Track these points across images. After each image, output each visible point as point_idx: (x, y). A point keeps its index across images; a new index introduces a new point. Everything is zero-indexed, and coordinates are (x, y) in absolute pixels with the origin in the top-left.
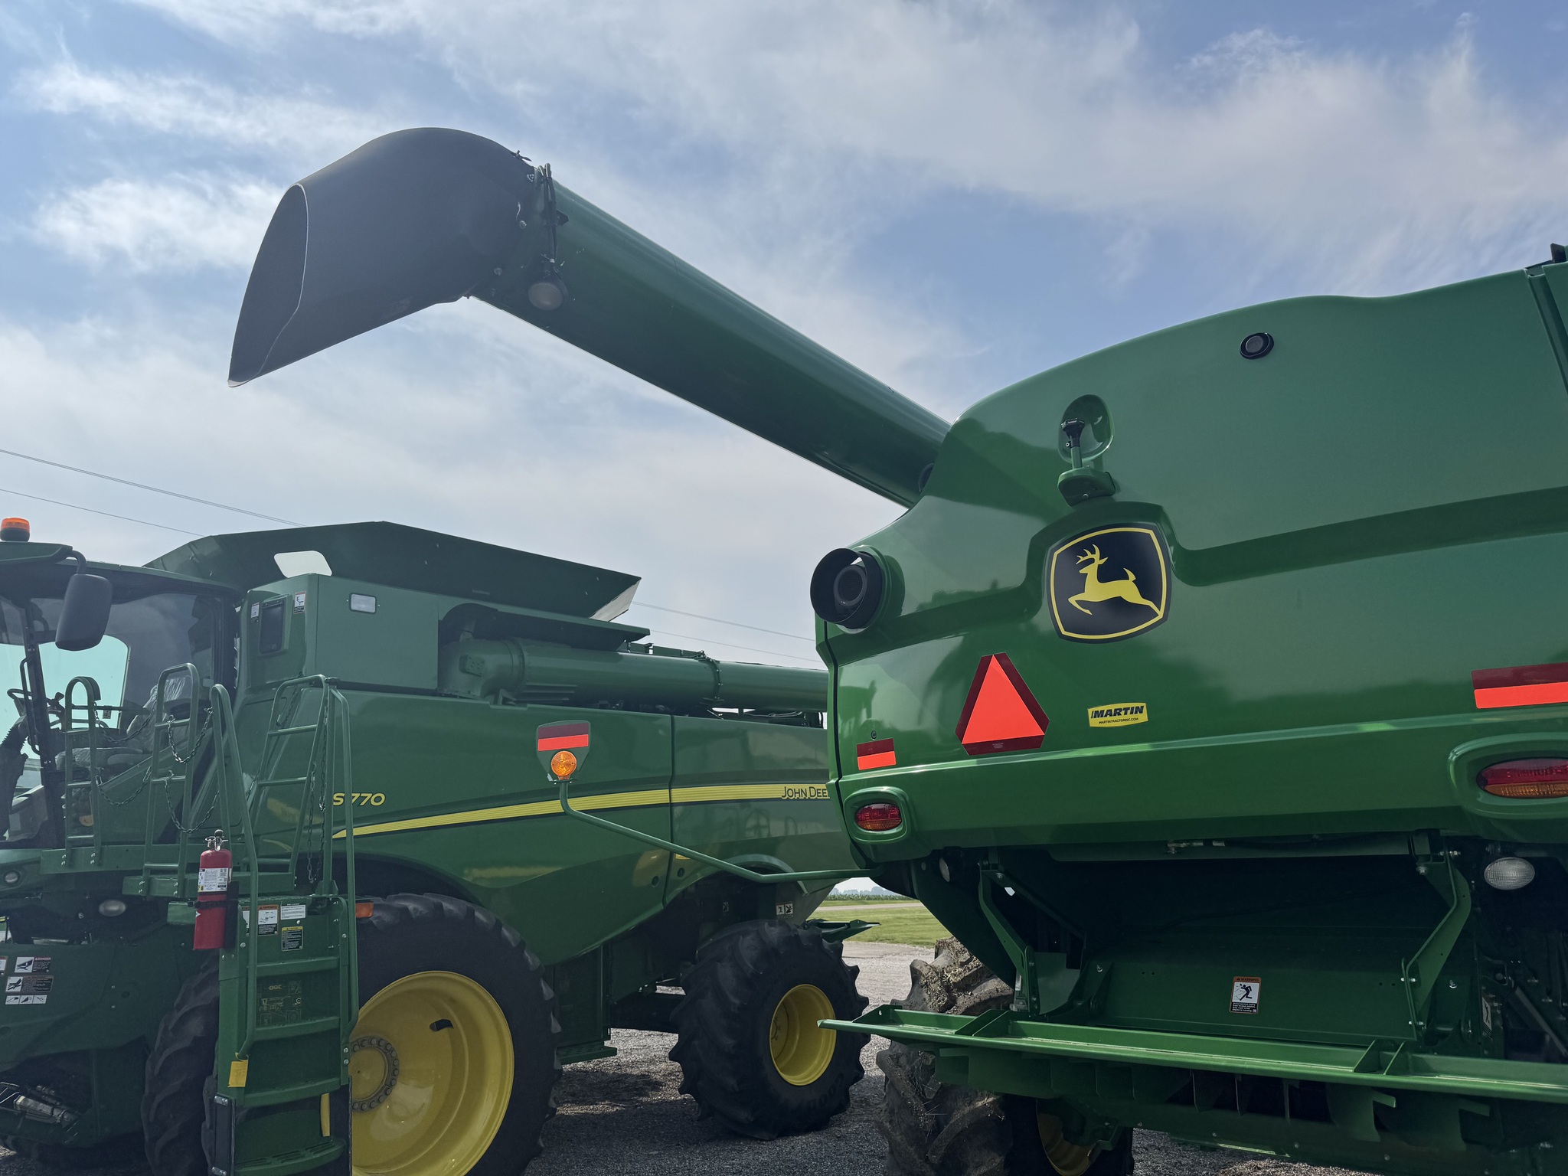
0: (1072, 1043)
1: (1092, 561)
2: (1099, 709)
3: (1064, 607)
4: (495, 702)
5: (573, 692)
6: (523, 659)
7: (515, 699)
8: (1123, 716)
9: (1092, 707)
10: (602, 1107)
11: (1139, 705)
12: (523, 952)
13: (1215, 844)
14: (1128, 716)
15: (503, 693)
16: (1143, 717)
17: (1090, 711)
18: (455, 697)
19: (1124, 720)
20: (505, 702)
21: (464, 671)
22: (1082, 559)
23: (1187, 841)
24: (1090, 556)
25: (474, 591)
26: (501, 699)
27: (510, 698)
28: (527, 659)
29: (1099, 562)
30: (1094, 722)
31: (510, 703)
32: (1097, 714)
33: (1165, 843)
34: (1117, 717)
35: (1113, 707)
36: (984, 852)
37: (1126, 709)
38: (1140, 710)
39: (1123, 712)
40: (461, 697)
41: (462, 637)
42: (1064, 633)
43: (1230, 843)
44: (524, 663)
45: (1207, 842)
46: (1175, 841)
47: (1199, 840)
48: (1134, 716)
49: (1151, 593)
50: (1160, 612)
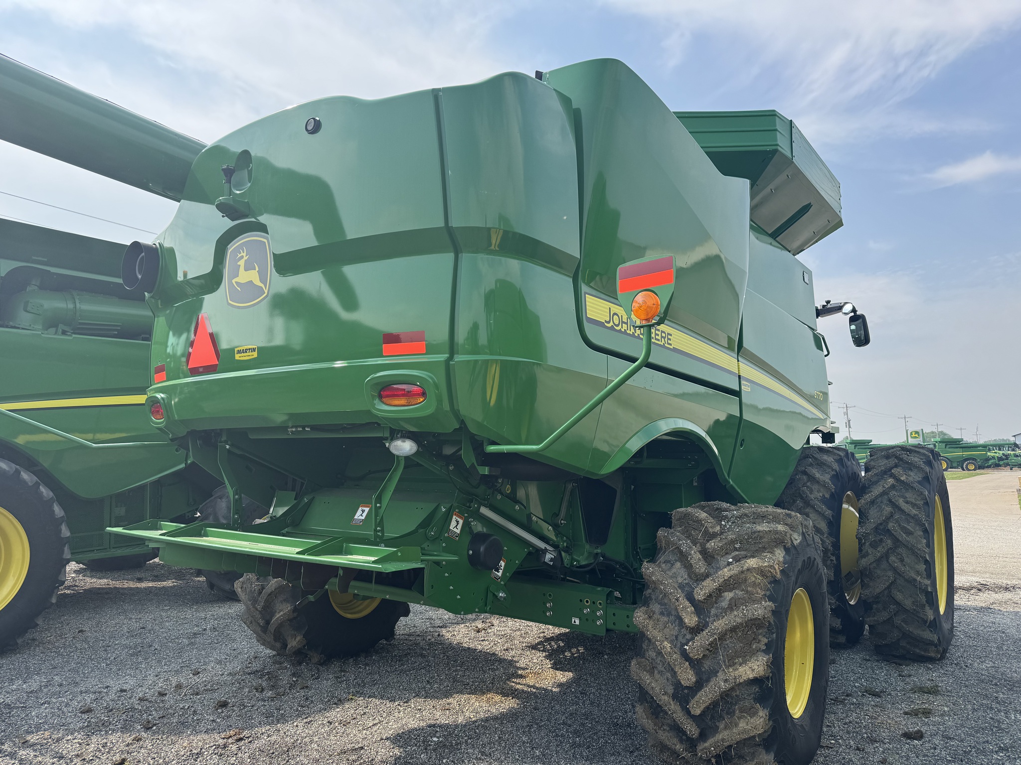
1: (242, 257)
2: (240, 348)
3: (231, 285)
4: (56, 333)
5: (119, 328)
6: (76, 305)
7: (72, 331)
8: (248, 354)
9: (237, 347)
10: (169, 583)
11: (254, 347)
12: (39, 488)
13: (306, 429)
14: (250, 353)
15: (61, 327)
16: (255, 354)
17: (236, 350)
18: (18, 328)
19: (248, 356)
20: (64, 333)
21: (26, 311)
22: (239, 256)
23: (295, 427)
24: (242, 254)
25: (34, 258)
26: (60, 331)
27: (68, 330)
28: (78, 305)
29: (245, 258)
30: (237, 357)
31: (69, 333)
32: (238, 352)
33: (287, 428)
34: (246, 354)
35: (245, 348)
36: (218, 433)
37: (249, 349)
38: (254, 350)
40: (23, 329)
41: (28, 289)
42: (230, 302)
43: (314, 428)
44: (76, 307)
45: (304, 427)
46: (292, 427)
47: (300, 426)
48: (252, 353)
49: (263, 279)
50: (266, 291)
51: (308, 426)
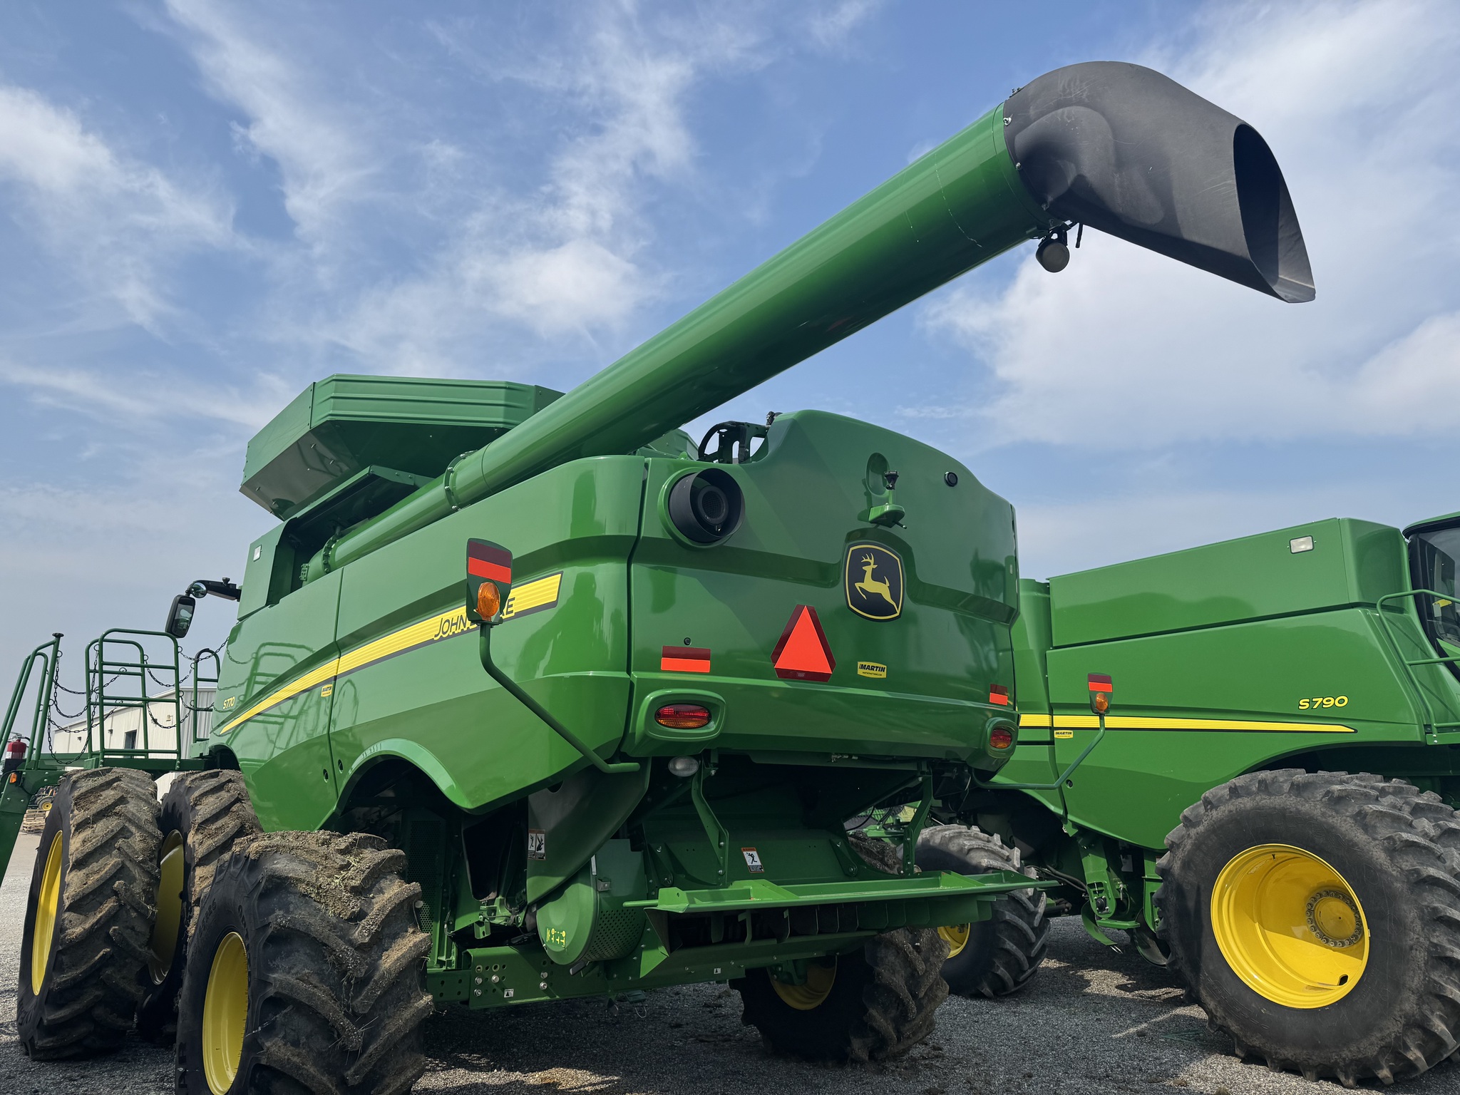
0: (808, 896)
1: (869, 564)
2: (864, 663)
3: (852, 588)
8: (875, 672)
9: (860, 661)
11: (884, 666)
14: (877, 672)
16: (884, 675)
17: (859, 663)
19: (875, 674)
22: (865, 560)
23: (841, 754)
24: (868, 560)
29: (873, 566)
30: (860, 672)
32: (863, 667)
33: (831, 754)
34: (872, 672)
35: (871, 664)
37: (877, 667)
38: (883, 670)
39: (875, 669)
42: (850, 605)
43: (862, 758)
45: (850, 756)
46: (837, 754)
47: (846, 754)
48: (880, 673)
49: (895, 596)
50: (898, 612)
51: (855, 755)
